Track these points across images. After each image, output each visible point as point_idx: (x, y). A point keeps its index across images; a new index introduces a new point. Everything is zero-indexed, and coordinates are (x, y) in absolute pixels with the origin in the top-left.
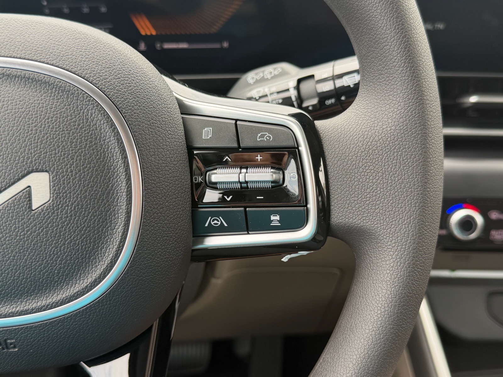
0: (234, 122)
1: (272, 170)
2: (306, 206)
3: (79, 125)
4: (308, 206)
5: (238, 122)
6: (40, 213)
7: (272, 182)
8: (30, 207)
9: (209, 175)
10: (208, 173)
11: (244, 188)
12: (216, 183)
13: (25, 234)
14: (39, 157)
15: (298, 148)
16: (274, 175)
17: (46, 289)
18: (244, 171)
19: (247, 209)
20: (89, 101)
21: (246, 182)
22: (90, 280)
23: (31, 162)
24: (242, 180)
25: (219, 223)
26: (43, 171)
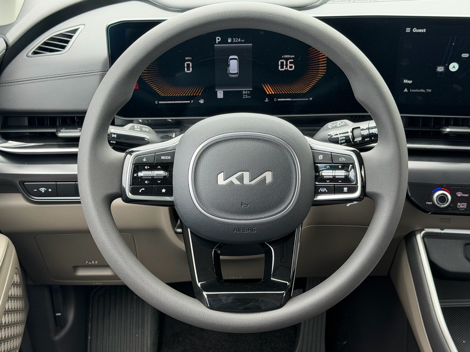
0: (330, 153)
1: (345, 171)
2: (357, 185)
3: (281, 156)
4: (358, 185)
5: (332, 154)
6: (269, 185)
7: (345, 176)
8: (266, 183)
9: (321, 173)
10: (320, 172)
11: (334, 178)
12: (323, 176)
13: (263, 192)
14: (269, 166)
15: (354, 164)
16: (346, 173)
17: (268, 211)
18: (334, 171)
19: (335, 185)
20: (284, 148)
21: (335, 176)
22: (282, 208)
23: (266, 168)
24: (334, 175)
25: (324, 191)
26: (270, 171)
